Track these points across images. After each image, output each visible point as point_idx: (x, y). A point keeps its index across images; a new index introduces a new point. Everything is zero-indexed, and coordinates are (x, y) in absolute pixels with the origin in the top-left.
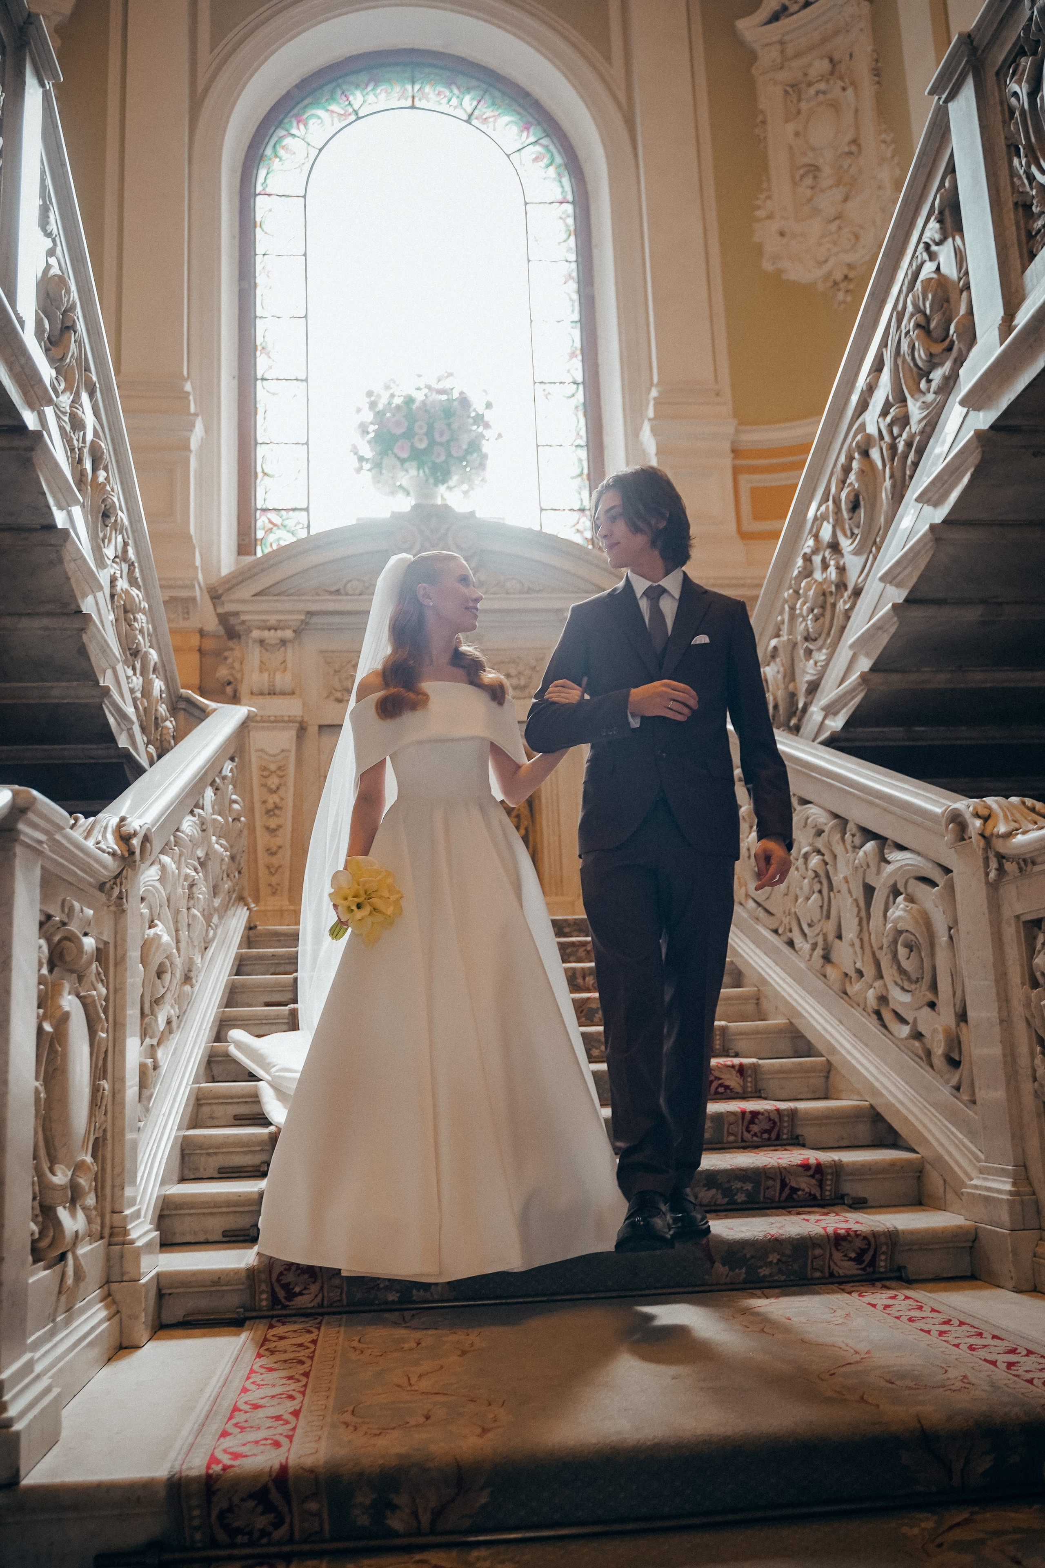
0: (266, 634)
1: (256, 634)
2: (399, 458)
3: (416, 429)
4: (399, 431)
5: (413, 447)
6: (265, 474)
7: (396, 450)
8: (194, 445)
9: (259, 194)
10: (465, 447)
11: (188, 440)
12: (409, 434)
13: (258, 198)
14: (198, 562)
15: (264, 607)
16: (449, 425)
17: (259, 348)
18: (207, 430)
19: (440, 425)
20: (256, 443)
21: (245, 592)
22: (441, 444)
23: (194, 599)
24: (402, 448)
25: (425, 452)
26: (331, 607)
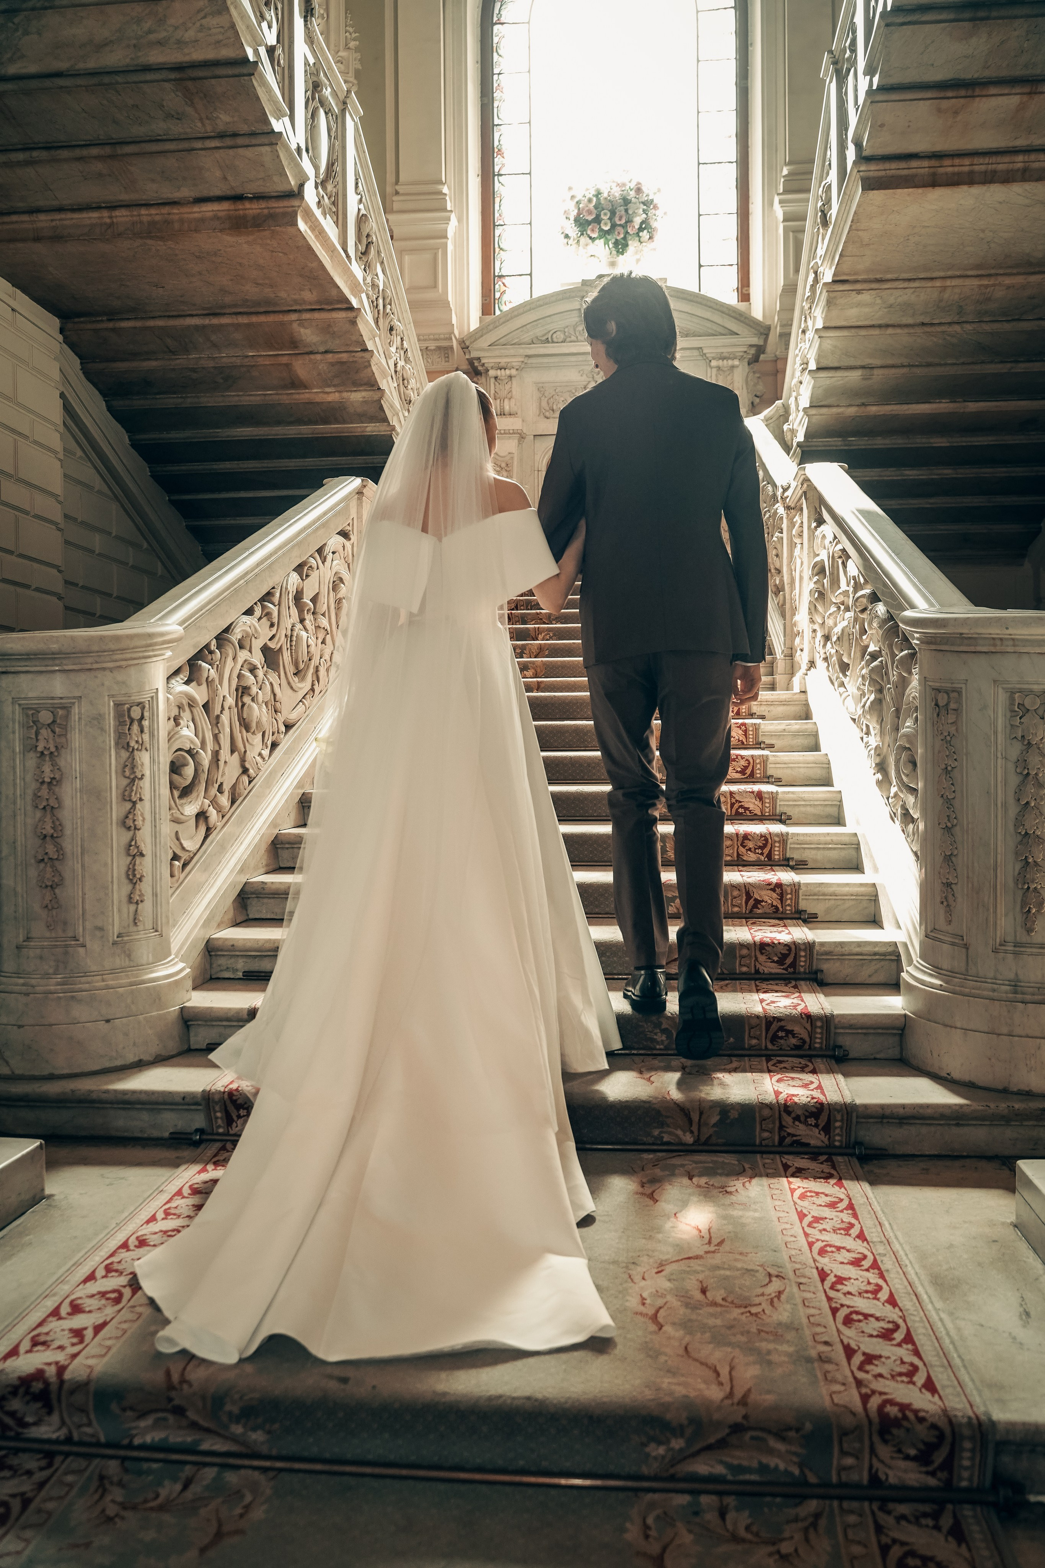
0: (499, 372)
1: (492, 373)
2: (590, 238)
3: (602, 216)
4: (590, 218)
5: (601, 230)
6: (501, 249)
7: (589, 232)
8: (450, 234)
9: (496, 24)
10: (637, 227)
11: (446, 231)
12: (597, 220)
13: (496, 28)
14: (454, 321)
15: (497, 353)
16: (626, 211)
17: (496, 150)
18: (460, 220)
19: (621, 210)
20: (494, 225)
21: (483, 343)
22: (620, 225)
23: (452, 348)
24: (593, 230)
25: (608, 232)
26: (542, 351)
